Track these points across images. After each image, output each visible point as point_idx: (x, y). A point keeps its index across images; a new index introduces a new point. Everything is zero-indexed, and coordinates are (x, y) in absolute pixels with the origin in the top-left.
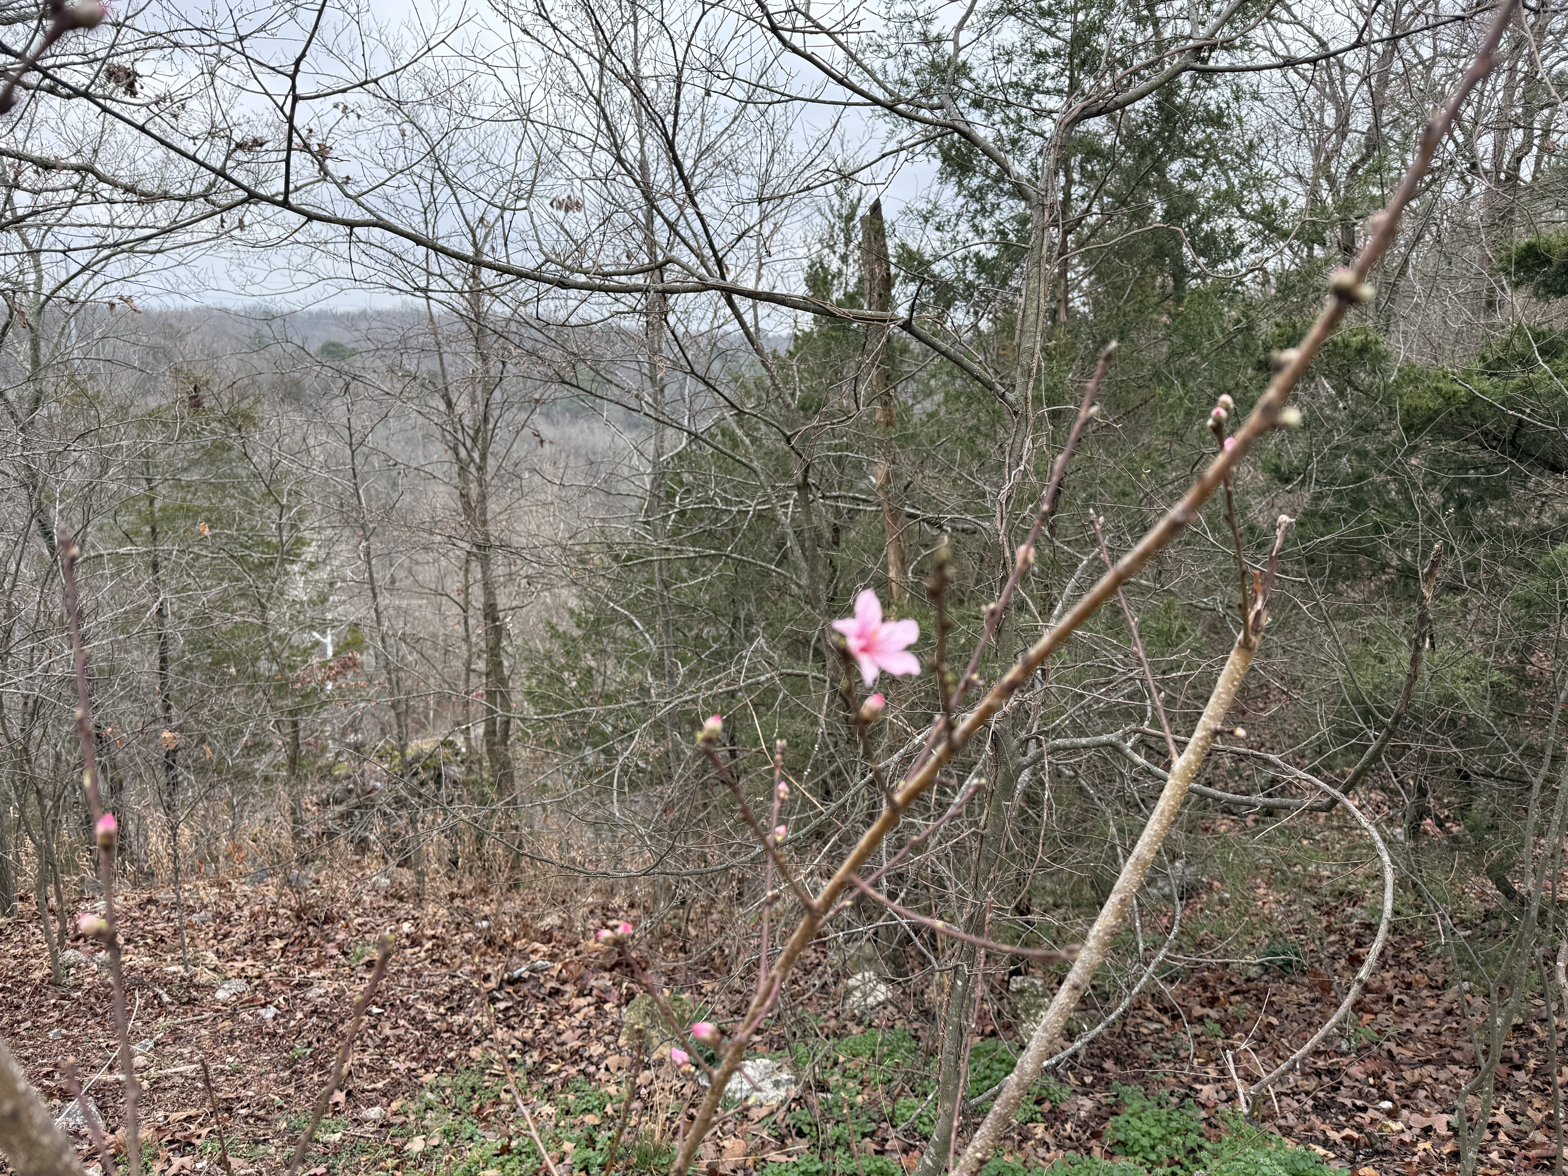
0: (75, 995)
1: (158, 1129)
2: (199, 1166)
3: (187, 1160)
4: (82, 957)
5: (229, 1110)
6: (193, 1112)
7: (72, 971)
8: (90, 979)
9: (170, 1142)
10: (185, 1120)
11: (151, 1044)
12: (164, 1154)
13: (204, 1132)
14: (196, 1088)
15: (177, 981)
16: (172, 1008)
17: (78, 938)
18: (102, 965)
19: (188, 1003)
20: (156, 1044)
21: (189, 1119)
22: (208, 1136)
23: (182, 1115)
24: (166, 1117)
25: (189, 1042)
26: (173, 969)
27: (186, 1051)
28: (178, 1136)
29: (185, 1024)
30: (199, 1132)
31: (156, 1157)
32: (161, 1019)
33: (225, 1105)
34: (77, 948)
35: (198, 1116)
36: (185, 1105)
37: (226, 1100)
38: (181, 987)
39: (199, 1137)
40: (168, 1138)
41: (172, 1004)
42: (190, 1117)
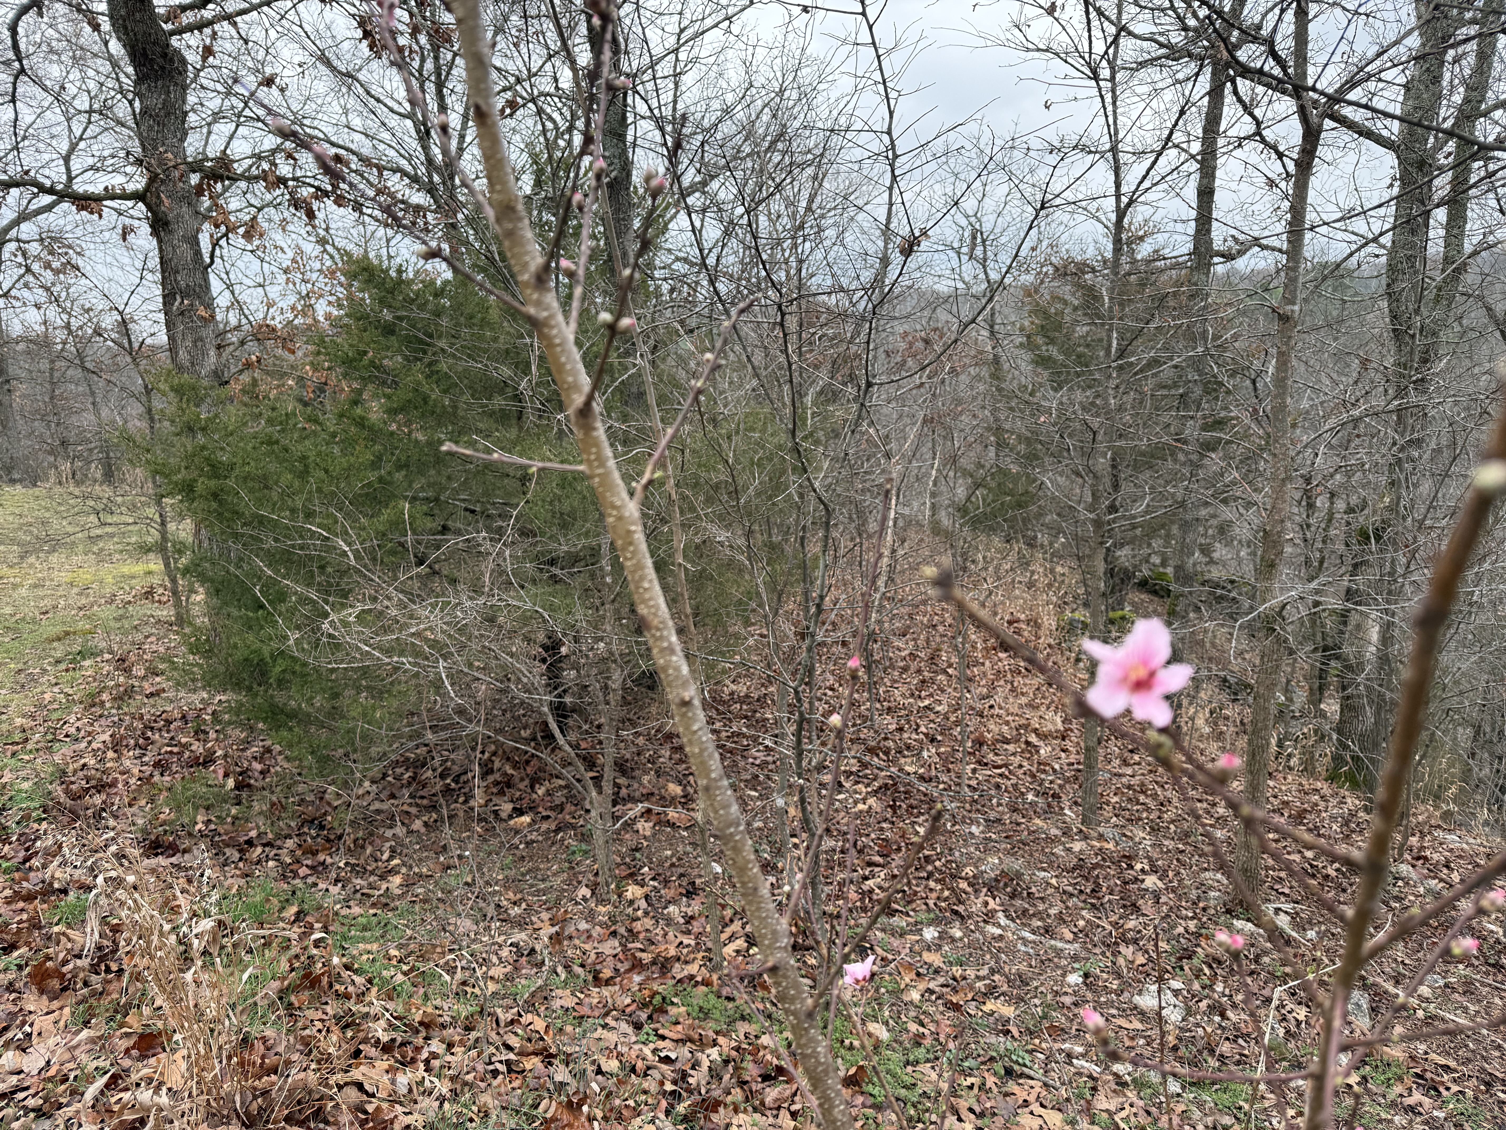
0: (1394, 905)
1: (1412, 1058)
2: (1436, 1113)
3: (1426, 1101)
4: (1414, 875)
5: (1488, 1084)
6: (1453, 1064)
7: (1400, 883)
8: (1412, 898)
9: (1417, 1075)
10: (1442, 1066)
11: (1441, 983)
12: (1408, 1081)
13: (1455, 1088)
14: (1466, 1046)
15: (1492, 941)
16: (1476, 963)
17: (1418, 858)
18: (1429, 891)
19: (1493, 966)
20: (1446, 986)
21: (1446, 1068)
22: (1455, 1094)
23: (1443, 1061)
24: (1426, 1053)
25: (1479, 1001)
26: (1492, 927)
27: (1472, 1008)
28: (1428, 1075)
29: (1483, 984)
30: (1449, 1084)
31: (1400, 1079)
32: (1461, 966)
33: (1488, 1078)
34: (1413, 866)
35: (1455, 1071)
36: (1449, 1054)
37: (1491, 1074)
38: (1493, 948)
39: (1448, 1089)
40: (1418, 1071)
41: (1477, 958)
42: (1448, 1067)
